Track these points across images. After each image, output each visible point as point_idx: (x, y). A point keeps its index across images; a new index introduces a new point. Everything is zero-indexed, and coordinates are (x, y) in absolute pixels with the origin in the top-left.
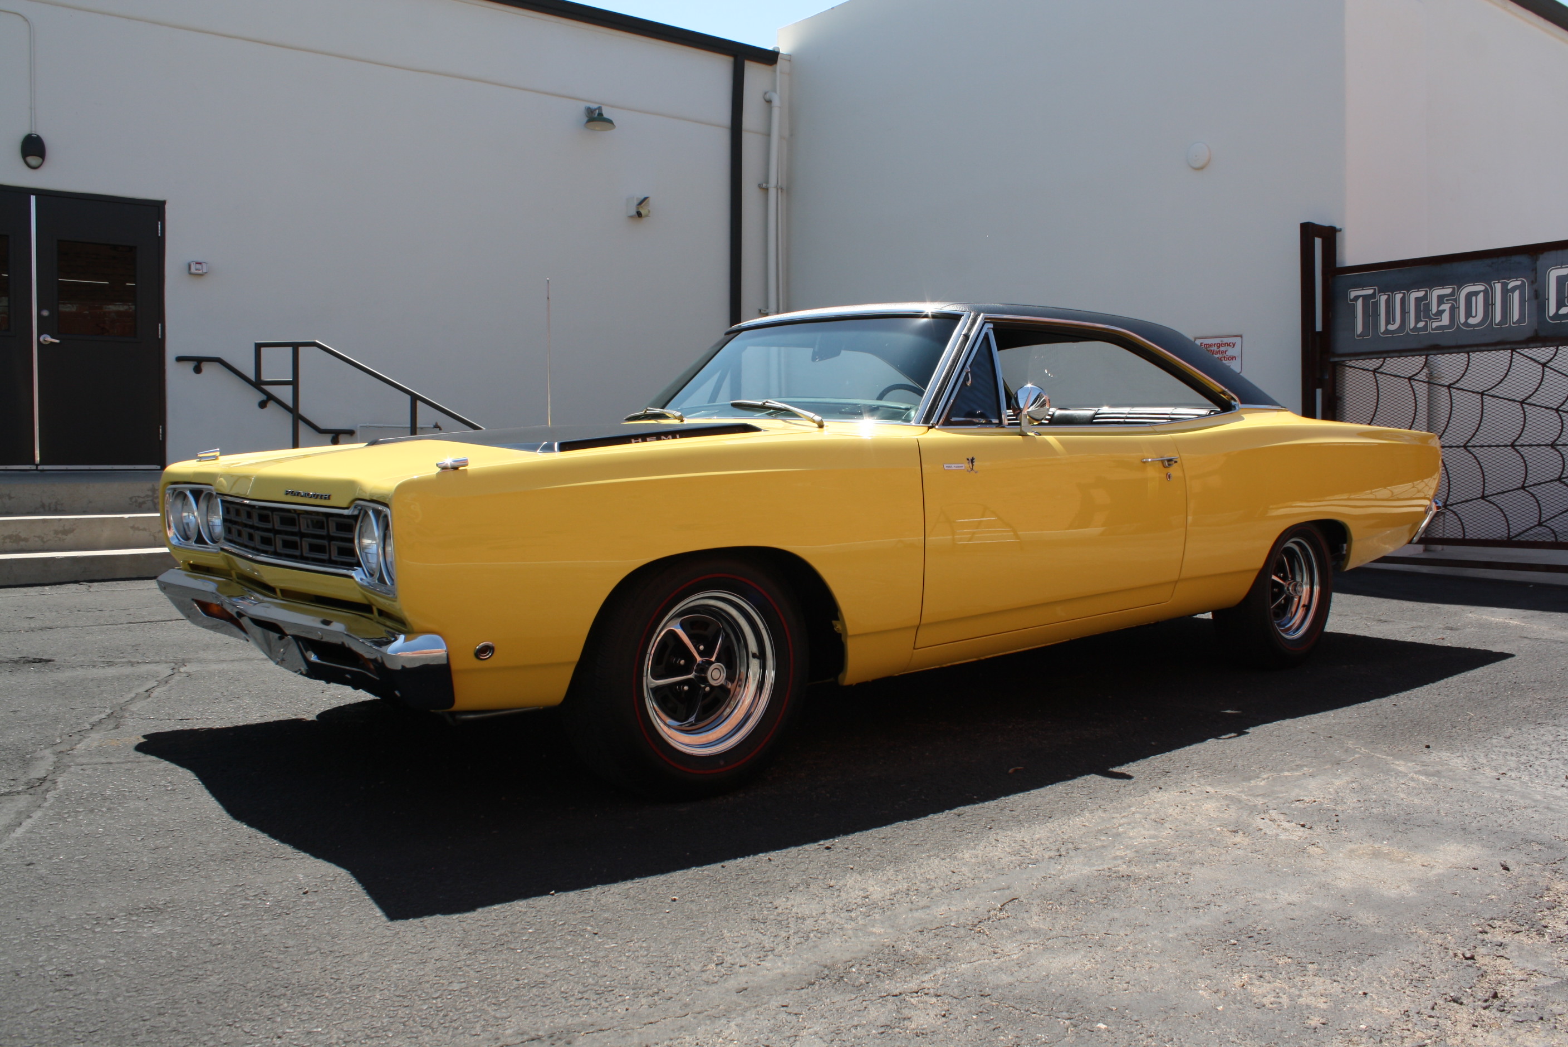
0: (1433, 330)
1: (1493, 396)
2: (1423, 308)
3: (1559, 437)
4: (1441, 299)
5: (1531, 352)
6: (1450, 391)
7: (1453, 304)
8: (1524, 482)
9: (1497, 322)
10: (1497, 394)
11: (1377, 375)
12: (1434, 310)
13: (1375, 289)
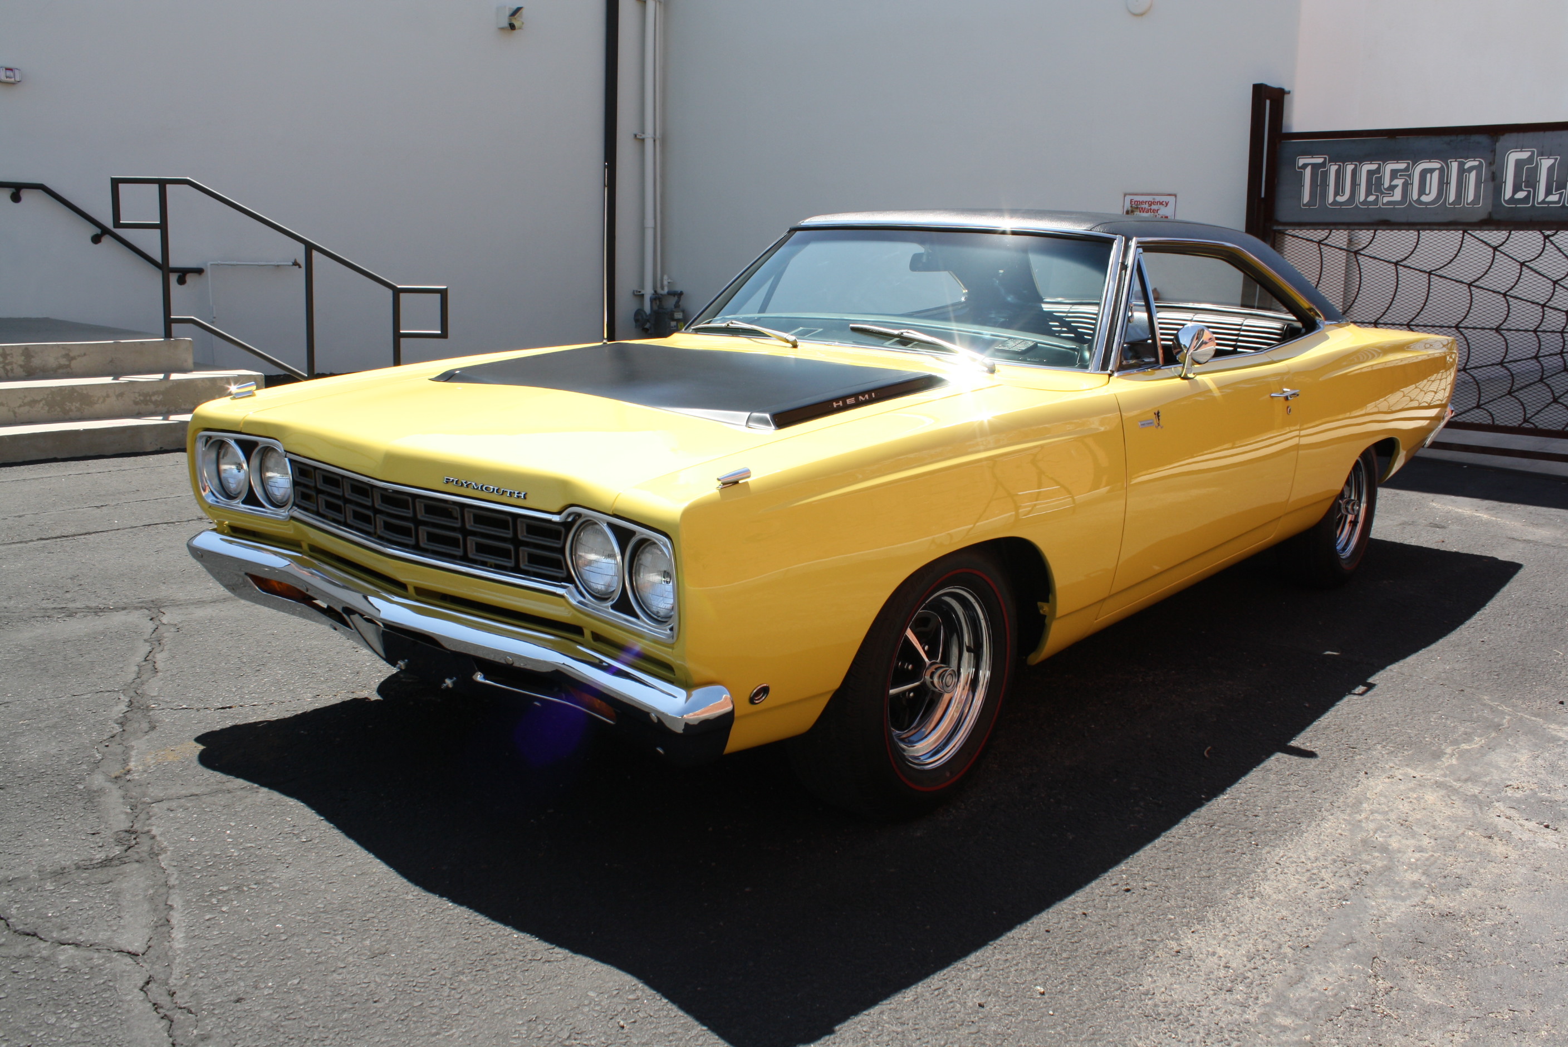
0: (1383, 204)
1: (1440, 276)
2: (1374, 182)
3: (1504, 322)
4: (1394, 174)
5: (1482, 234)
6: (1397, 268)
7: (1406, 180)
8: (1466, 364)
9: (1451, 201)
10: (1445, 275)
11: (1322, 246)
12: (1386, 185)
13: (1325, 158)
